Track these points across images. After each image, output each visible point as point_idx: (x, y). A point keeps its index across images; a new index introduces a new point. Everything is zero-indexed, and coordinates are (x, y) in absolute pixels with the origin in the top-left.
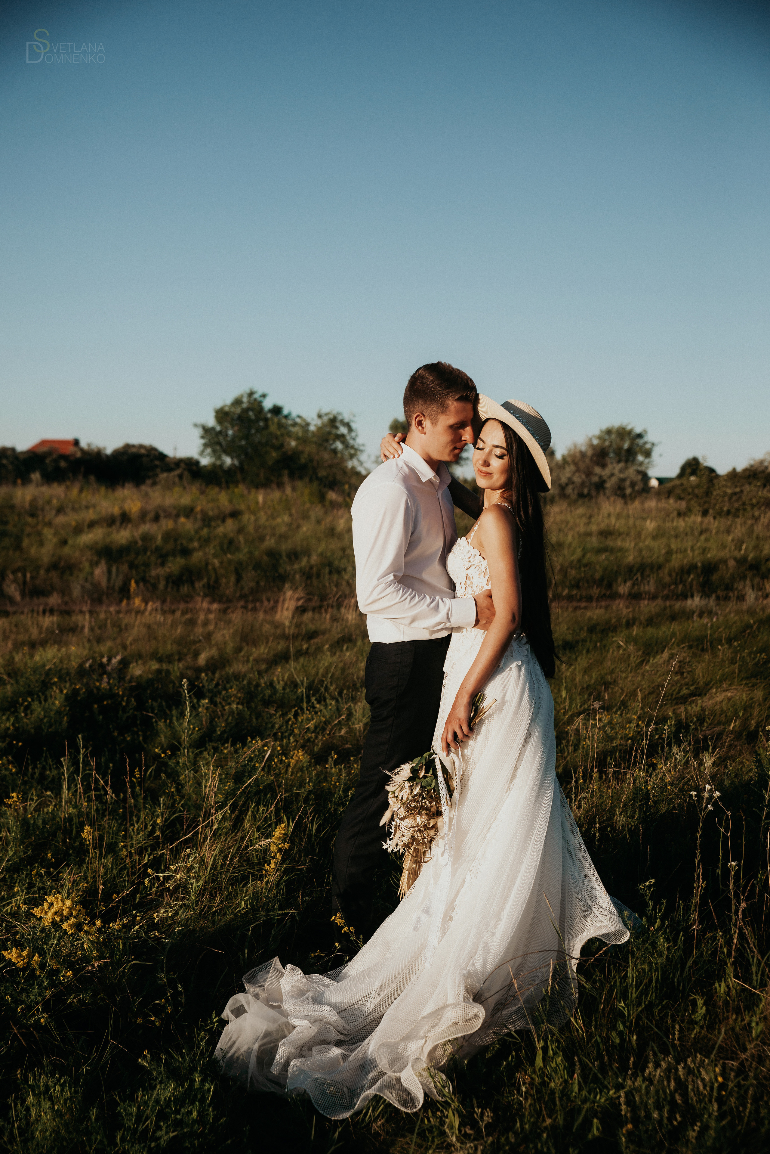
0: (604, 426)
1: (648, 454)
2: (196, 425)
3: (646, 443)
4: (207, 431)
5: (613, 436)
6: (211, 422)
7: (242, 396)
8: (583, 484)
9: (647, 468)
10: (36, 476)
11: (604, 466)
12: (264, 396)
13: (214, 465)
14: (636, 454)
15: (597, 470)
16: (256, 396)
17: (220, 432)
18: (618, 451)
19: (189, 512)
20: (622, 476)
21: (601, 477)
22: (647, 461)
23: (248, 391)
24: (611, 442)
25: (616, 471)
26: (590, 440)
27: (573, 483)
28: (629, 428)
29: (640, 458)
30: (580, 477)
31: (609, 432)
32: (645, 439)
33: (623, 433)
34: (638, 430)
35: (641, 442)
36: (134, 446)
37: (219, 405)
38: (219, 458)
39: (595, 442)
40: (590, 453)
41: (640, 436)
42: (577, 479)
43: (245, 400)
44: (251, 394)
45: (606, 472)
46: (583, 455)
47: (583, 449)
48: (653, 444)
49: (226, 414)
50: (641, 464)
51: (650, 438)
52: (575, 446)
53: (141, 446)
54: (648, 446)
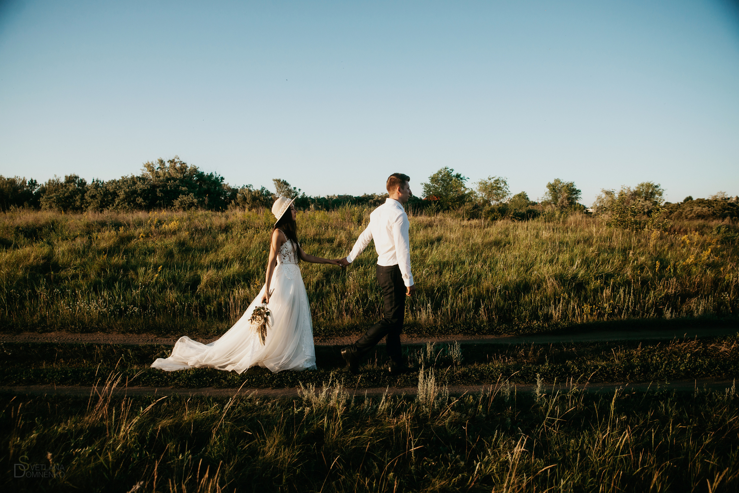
0: (640, 183)
1: (660, 194)
4: (426, 186)
5: (644, 187)
12: (452, 170)
14: (655, 194)
16: (449, 169)
17: (431, 186)
18: (645, 193)
22: (659, 197)
28: (651, 183)
29: (657, 196)
31: (643, 185)
32: (659, 188)
33: (649, 186)
34: (656, 184)
35: (657, 189)
39: (634, 189)
41: (656, 187)
48: (663, 190)
50: (657, 198)
51: (661, 187)
54: (660, 191)
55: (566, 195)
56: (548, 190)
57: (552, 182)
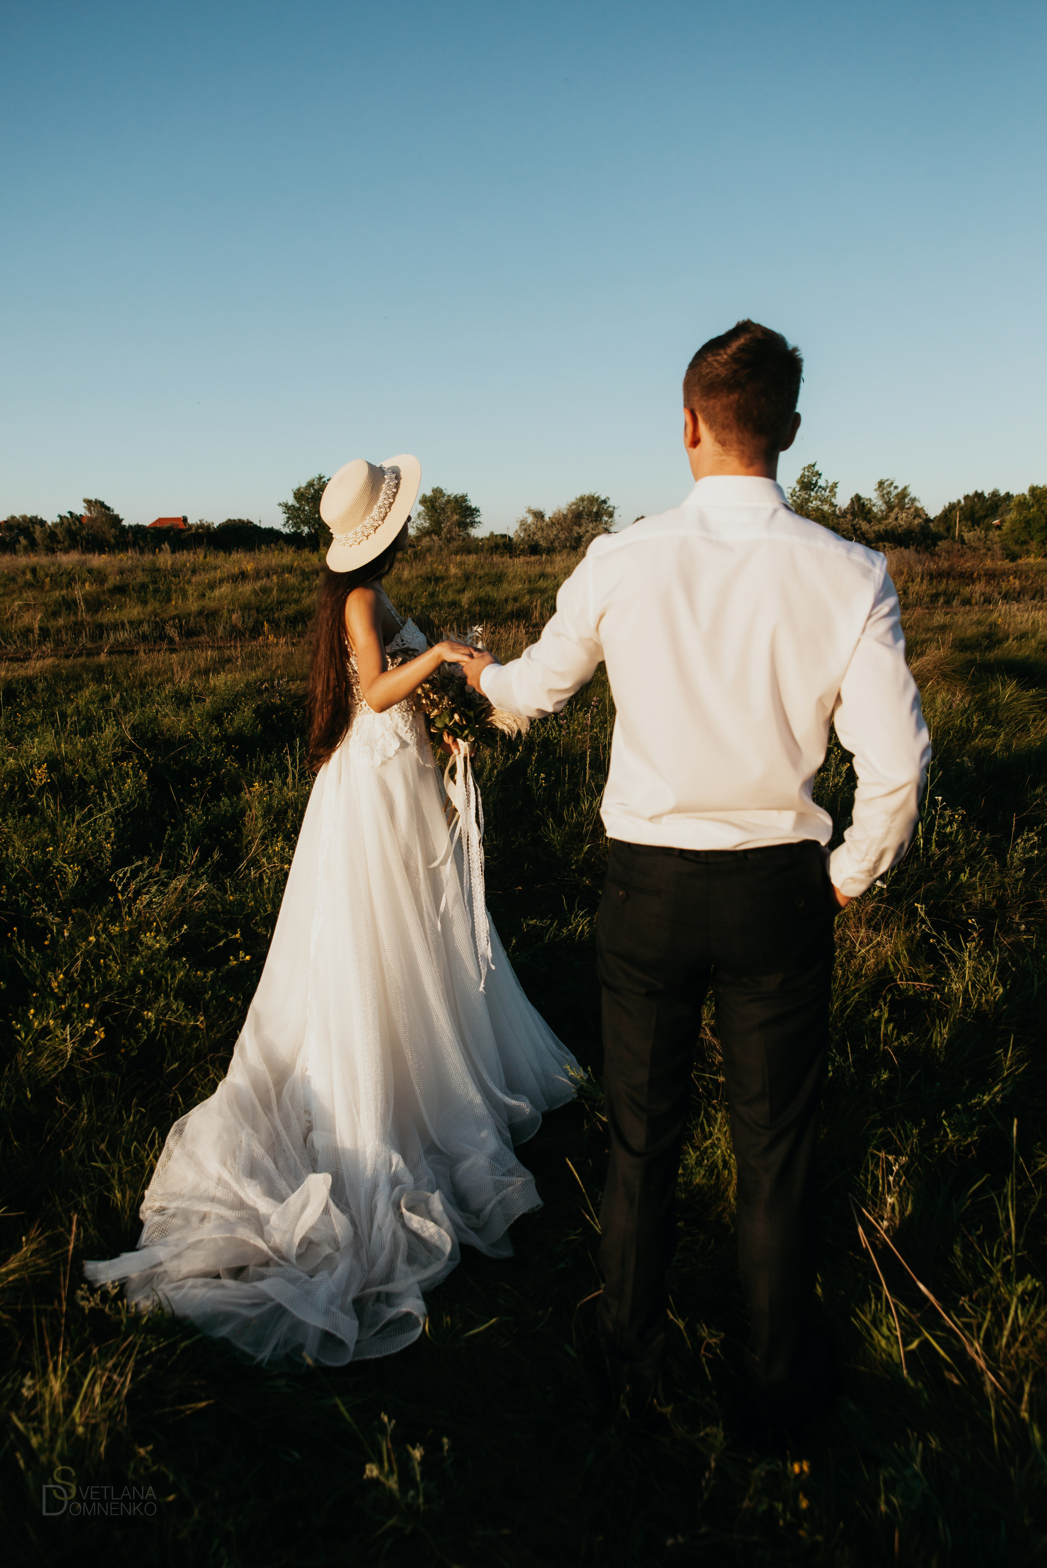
0: (579, 495)
1: (611, 515)
2: (280, 505)
3: (609, 507)
4: (288, 508)
5: (585, 502)
6: (291, 501)
7: (314, 480)
8: (566, 539)
9: (611, 526)
10: (166, 546)
11: (580, 526)
13: (295, 533)
14: (602, 515)
15: (576, 528)
16: (323, 480)
17: (299, 509)
18: (590, 513)
19: (290, 569)
20: (594, 532)
21: (578, 533)
22: (610, 520)
23: (318, 476)
24: (584, 507)
25: (589, 529)
26: (571, 506)
27: (559, 538)
28: (596, 496)
29: (605, 518)
30: (564, 534)
31: (582, 499)
32: (608, 504)
33: (593, 500)
34: (603, 498)
35: (605, 507)
36: (234, 520)
37: (296, 487)
38: (299, 528)
39: (574, 507)
40: (570, 516)
41: (604, 502)
42: (562, 536)
43: (315, 483)
44: (320, 478)
45: (582, 530)
46: (565, 516)
47: (565, 512)
48: (614, 508)
49: (302, 494)
50: (606, 523)
51: (611, 503)
52: (559, 511)
53: (240, 520)
54: (610, 509)
55: (456, 517)
56: (421, 508)
57: (429, 493)
